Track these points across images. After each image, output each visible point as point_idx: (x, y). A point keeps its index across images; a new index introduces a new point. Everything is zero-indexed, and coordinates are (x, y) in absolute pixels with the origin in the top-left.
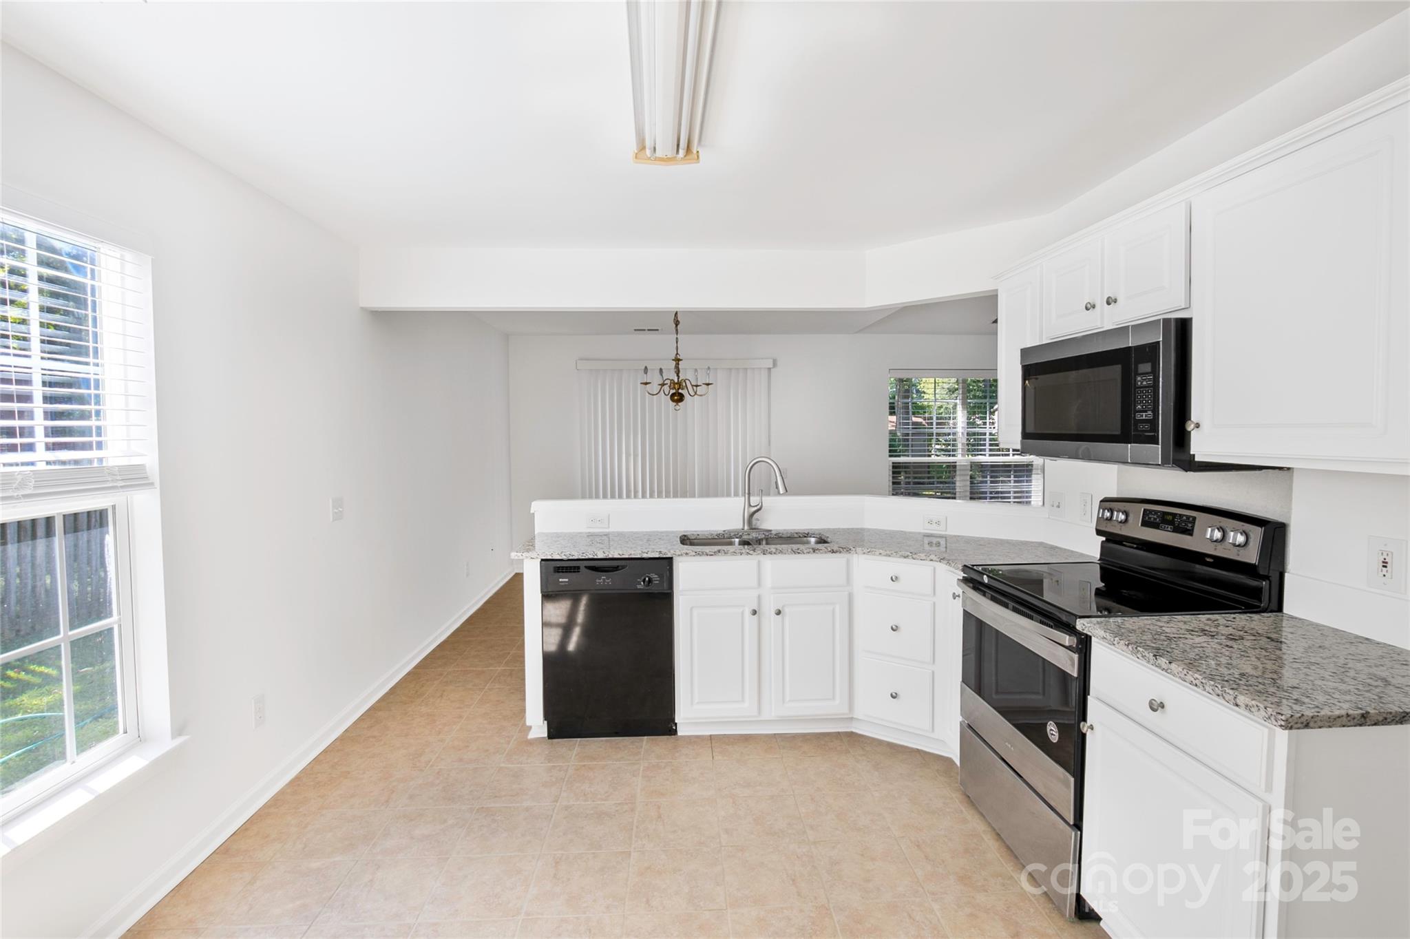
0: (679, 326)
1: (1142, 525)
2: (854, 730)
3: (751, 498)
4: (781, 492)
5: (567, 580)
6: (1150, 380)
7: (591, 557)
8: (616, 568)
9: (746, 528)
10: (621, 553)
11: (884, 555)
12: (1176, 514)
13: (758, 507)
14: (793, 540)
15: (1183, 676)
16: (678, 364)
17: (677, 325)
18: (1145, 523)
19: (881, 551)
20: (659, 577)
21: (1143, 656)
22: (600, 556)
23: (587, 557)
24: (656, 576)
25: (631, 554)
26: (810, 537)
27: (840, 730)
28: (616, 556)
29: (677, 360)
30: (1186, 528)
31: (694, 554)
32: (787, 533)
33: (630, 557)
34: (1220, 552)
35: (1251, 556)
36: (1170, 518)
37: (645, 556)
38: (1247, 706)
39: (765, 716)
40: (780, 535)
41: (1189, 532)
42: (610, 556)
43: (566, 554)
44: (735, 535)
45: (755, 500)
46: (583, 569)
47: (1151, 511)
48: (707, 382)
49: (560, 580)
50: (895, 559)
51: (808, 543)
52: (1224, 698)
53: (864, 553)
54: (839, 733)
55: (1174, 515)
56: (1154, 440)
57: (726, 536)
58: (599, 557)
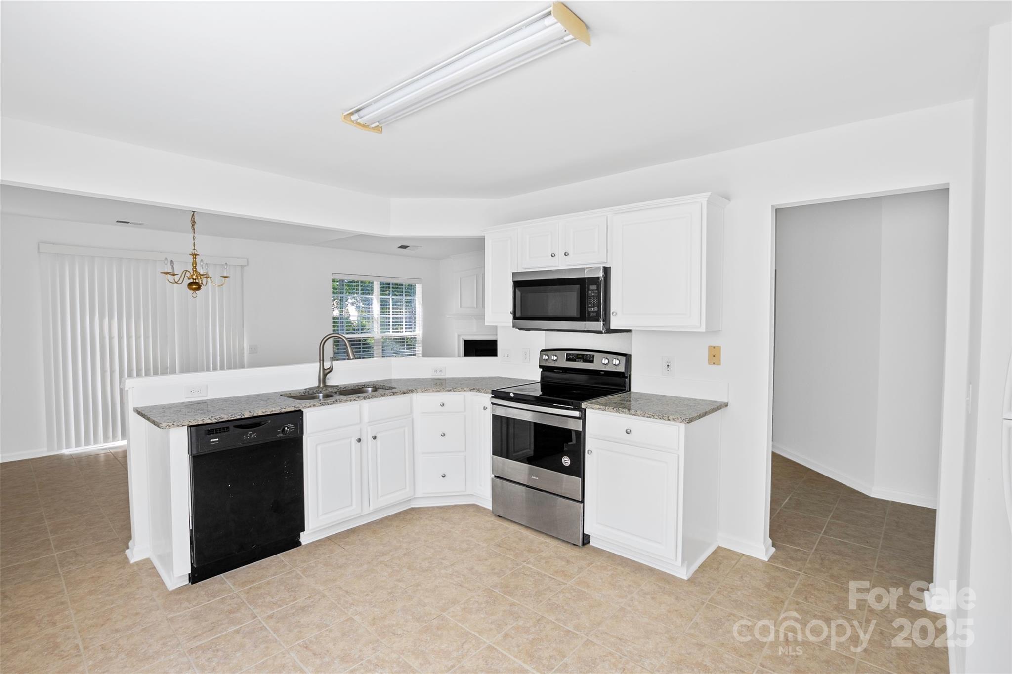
0: (195, 226)
1: (566, 361)
2: (413, 506)
3: (325, 364)
4: (352, 358)
5: (218, 440)
6: (596, 293)
7: (239, 417)
8: (258, 424)
9: (321, 385)
10: (263, 411)
11: (436, 392)
12: (584, 354)
13: (330, 369)
14: (355, 391)
15: (643, 415)
16: (196, 258)
17: (193, 225)
18: (567, 360)
19: (434, 389)
20: (294, 426)
21: (622, 412)
22: (247, 415)
23: (235, 418)
24: (292, 425)
25: (272, 411)
26: (366, 387)
27: (405, 509)
28: (260, 414)
29: (195, 255)
30: (590, 360)
31: (320, 405)
32: (351, 386)
33: (272, 413)
34: (608, 369)
35: (621, 369)
36: (580, 356)
37: (283, 411)
38: (673, 419)
39: (366, 512)
40: (347, 388)
41: (592, 362)
42: (256, 415)
43: (216, 417)
44: (317, 391)
45: (327, 365)
46: (231, 428)
47: (570, 354)
48: (225, 275)
49: (211, 441)
50: (444, 393)
51: (366, 392)
52: (663, 419)
53: (423, 392)
54: (405, 510)
55: (583, 355)
56: (598, 320)
57: (310, 392)
58: (246, 417)
